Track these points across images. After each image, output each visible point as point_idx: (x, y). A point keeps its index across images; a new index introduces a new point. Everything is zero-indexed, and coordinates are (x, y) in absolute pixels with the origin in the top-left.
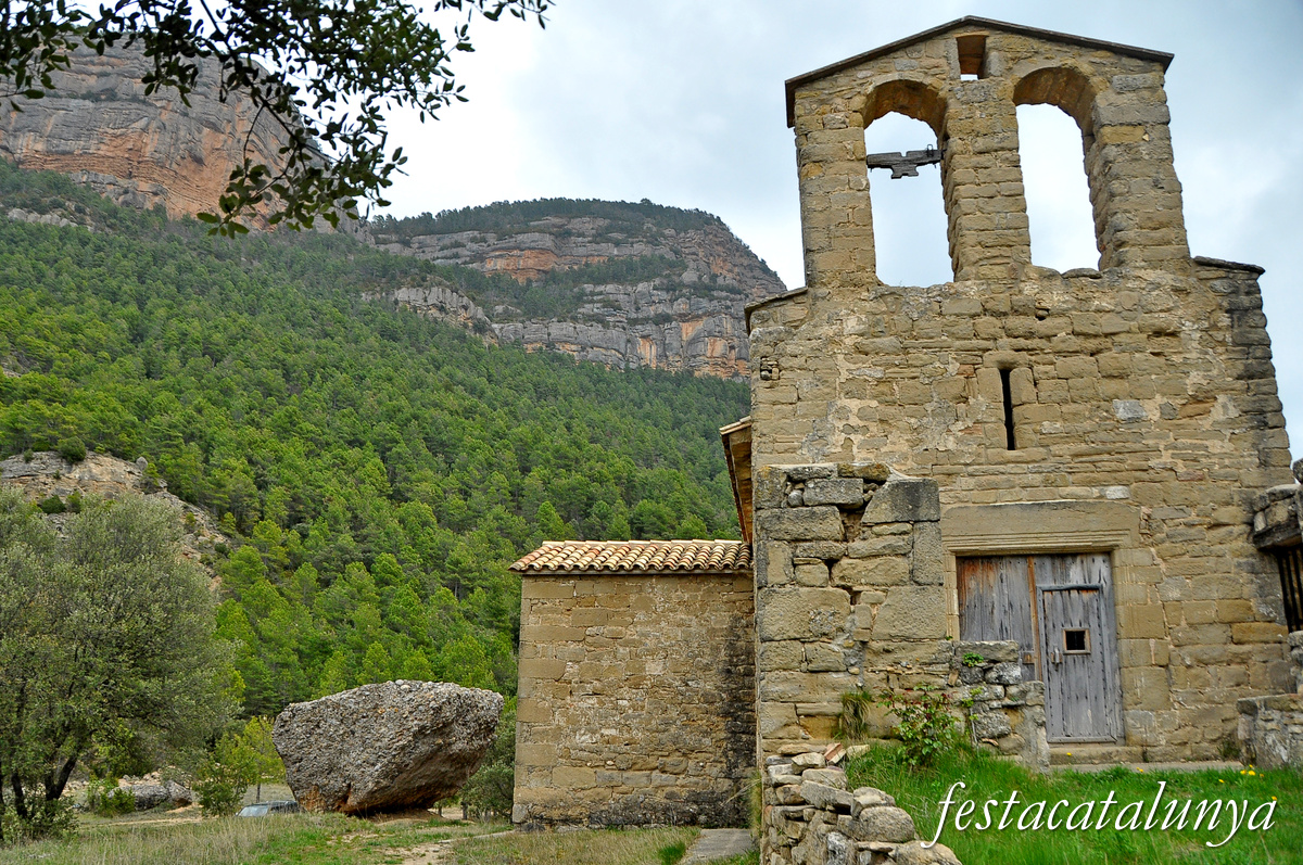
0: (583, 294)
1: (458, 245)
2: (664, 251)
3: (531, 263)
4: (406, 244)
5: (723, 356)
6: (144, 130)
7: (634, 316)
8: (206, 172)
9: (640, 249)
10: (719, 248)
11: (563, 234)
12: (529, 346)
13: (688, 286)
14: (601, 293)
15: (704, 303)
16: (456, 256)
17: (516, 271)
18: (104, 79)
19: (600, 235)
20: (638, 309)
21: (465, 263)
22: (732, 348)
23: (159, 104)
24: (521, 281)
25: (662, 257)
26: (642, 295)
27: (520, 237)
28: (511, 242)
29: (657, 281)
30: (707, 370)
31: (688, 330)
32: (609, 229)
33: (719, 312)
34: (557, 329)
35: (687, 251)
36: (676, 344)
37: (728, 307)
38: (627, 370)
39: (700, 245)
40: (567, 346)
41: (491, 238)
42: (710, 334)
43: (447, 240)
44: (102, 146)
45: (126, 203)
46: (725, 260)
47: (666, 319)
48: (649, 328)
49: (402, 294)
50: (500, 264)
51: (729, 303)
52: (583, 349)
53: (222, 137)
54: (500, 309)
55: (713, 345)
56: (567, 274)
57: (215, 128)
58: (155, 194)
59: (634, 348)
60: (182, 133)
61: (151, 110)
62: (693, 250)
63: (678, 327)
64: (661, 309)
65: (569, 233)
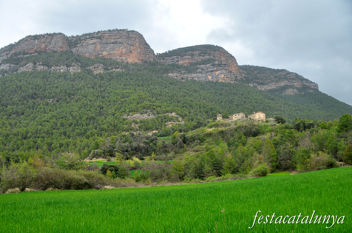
0: (197, 67)
1: (173, 59)
2: (212, 57)
3: (187, 61)
4: (164, 59)
5: (223, 77)
6: (123, 48)
7: (207, 71)
8: (132, 54)
9: (207, 57)
10: (222, 54)
11: (192, 55)
12: (189, 79)
13: (216, 64)
14: (201, 67)
15: (220, 68)
16: (173, 61)
17: (184, 63)
18: (114, 40)
19: (199, 55)
20: (207, 70)
21: (175, 62)
22: (225, 76)
23: (124, 43)
24: (186, 66)
25: (211, 59)
26: (208, 67)
27: (185, 57)
28: (183, 58)
29: (211, 64)
30: (220, 80)
31: (217, 73)
32: (201, 53)
33: (222, 69)
34: (194, 75)
35: (216, 56)
36: (215, 76)
37: (224, 68)
38: (206, 81)
39: (218, 54)
40: (196, 78)
41: (179, 57)
42: (221, 74)
43: (171, 58)
44: (116, 52)
45: (122, 62)
46: (223, 56)
47: (213, 71)
48: (210, 73)
49: (170, 74)
50: (182, 62)
51: (224, 67)
52: (198, 78)
53: (134, 47)
54: (183, 72)
55: (221, 75)
56: (194, 63)
57: (133, 46)
58: (126, 59)
59: (207, 77)
60: (128, 48)
61: (123, 44)
62: (217, 55)
63: (215, 73)
64: (212, 69)
65: (194, 55)
